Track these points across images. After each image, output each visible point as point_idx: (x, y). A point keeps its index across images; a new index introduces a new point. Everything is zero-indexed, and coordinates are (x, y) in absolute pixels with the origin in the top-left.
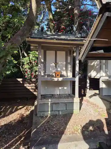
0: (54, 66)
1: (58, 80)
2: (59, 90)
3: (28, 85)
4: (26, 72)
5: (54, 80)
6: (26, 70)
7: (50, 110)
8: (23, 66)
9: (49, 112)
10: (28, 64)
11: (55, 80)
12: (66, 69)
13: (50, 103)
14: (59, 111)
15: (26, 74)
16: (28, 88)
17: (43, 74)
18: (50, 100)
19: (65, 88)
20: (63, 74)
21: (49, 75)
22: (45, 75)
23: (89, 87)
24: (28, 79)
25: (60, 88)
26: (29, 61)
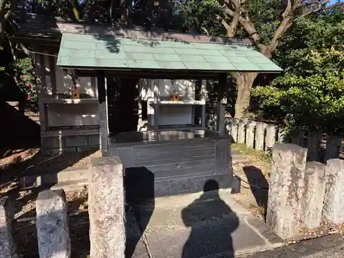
0: (70, 79)
1: (73, 101)
2: (83, 118)
3: (32, 113)
4: (28, 88)
5: (66, 102)
6: (27, 85)
7: (61, 146)
8: (21, 77)
9: (61, 150)
10: (30, 72)
11: (69, 102)
12: (92, 85)
13: (60, 136)
14: (76, 147)
15: (29, 94)
16: (34, 119)
17: (51, 93)
18: (60, 132)
19: (93, 116)
20: (87, 93)
21: (63, 94)
22: (54, 95)
23: (141, 116)
24: (33, 103)
25: (84, 116)
26: (31, 67)
